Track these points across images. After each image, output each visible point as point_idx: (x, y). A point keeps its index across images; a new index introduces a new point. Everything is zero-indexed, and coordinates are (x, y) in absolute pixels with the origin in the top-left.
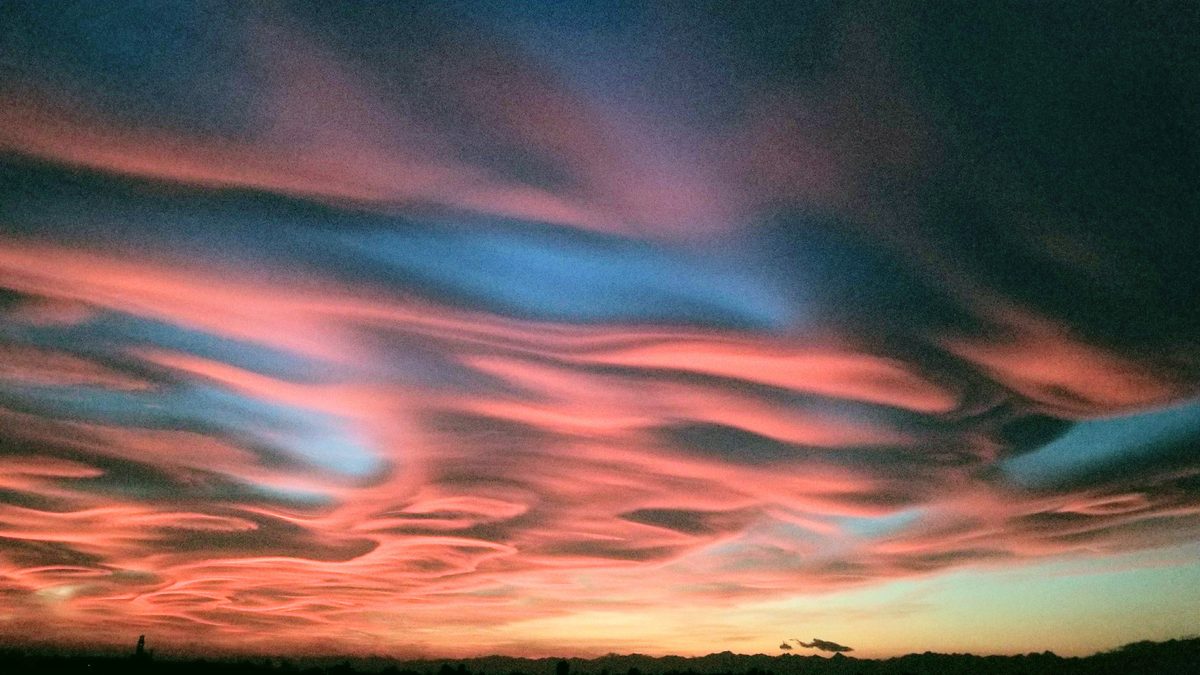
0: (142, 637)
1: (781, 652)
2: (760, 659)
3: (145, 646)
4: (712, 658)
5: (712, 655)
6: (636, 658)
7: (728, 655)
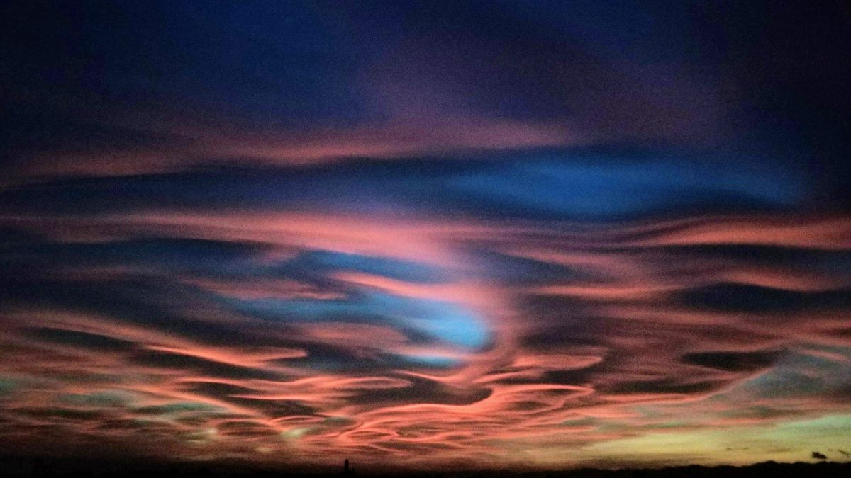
0: (347, 461)
3: (350, 466)
4: (759, 466)
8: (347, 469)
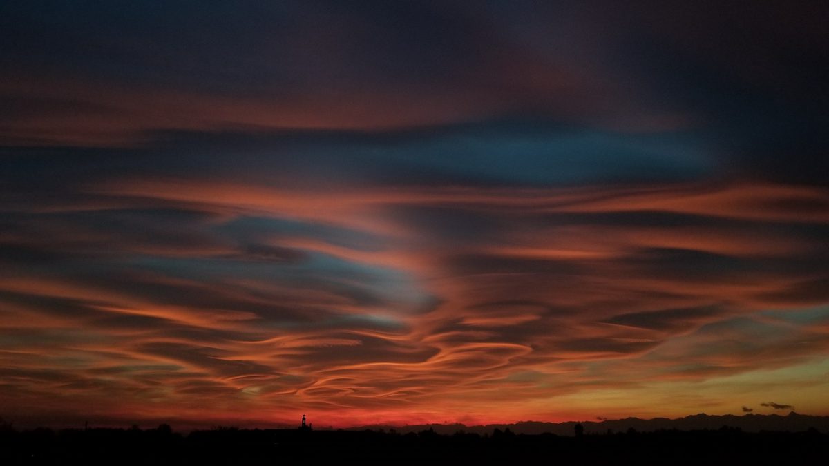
1: (742, 414)
2: (729, 417)
4: (691, 419)
5: (691, 417)
6: (633, 420)
7: (702, 416)
8: (304, 424)
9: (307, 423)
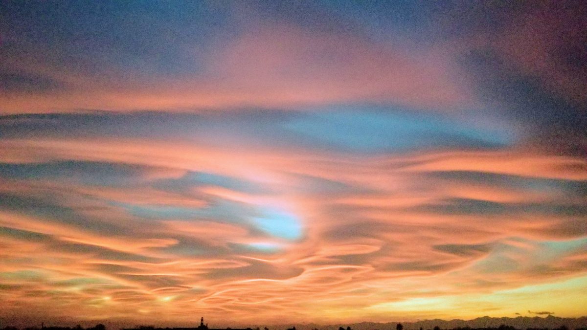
8: (202, 324)
9: (205, 323)
